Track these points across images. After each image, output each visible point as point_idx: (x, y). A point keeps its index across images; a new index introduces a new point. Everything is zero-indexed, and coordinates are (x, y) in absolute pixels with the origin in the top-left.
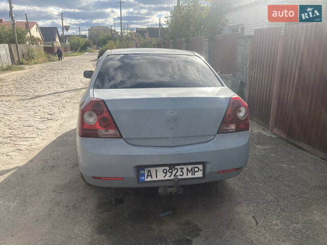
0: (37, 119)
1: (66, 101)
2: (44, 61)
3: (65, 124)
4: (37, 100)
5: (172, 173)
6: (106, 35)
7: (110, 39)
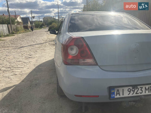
0: (23, 58)
1: (37, 49)
2: (24, 32)
3: (39, 60)
4: (22, 48)
5: (134, 91)
6: (51, 20)
7: (53, 22)
